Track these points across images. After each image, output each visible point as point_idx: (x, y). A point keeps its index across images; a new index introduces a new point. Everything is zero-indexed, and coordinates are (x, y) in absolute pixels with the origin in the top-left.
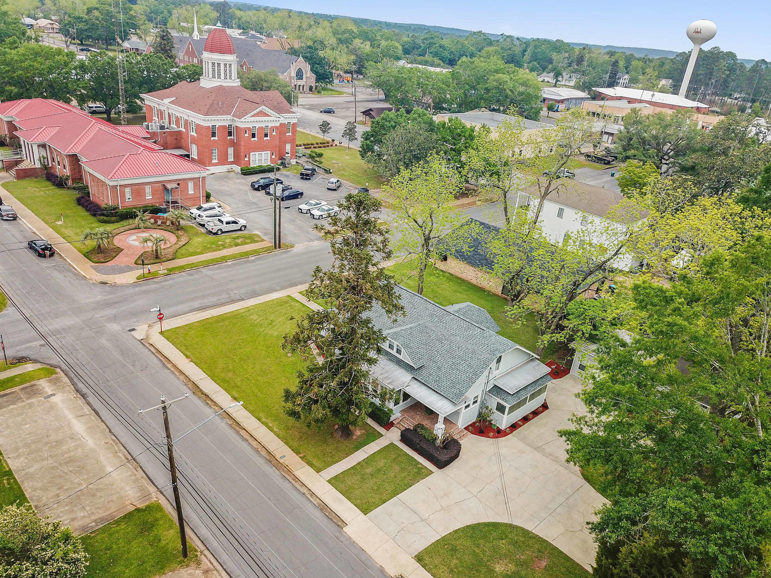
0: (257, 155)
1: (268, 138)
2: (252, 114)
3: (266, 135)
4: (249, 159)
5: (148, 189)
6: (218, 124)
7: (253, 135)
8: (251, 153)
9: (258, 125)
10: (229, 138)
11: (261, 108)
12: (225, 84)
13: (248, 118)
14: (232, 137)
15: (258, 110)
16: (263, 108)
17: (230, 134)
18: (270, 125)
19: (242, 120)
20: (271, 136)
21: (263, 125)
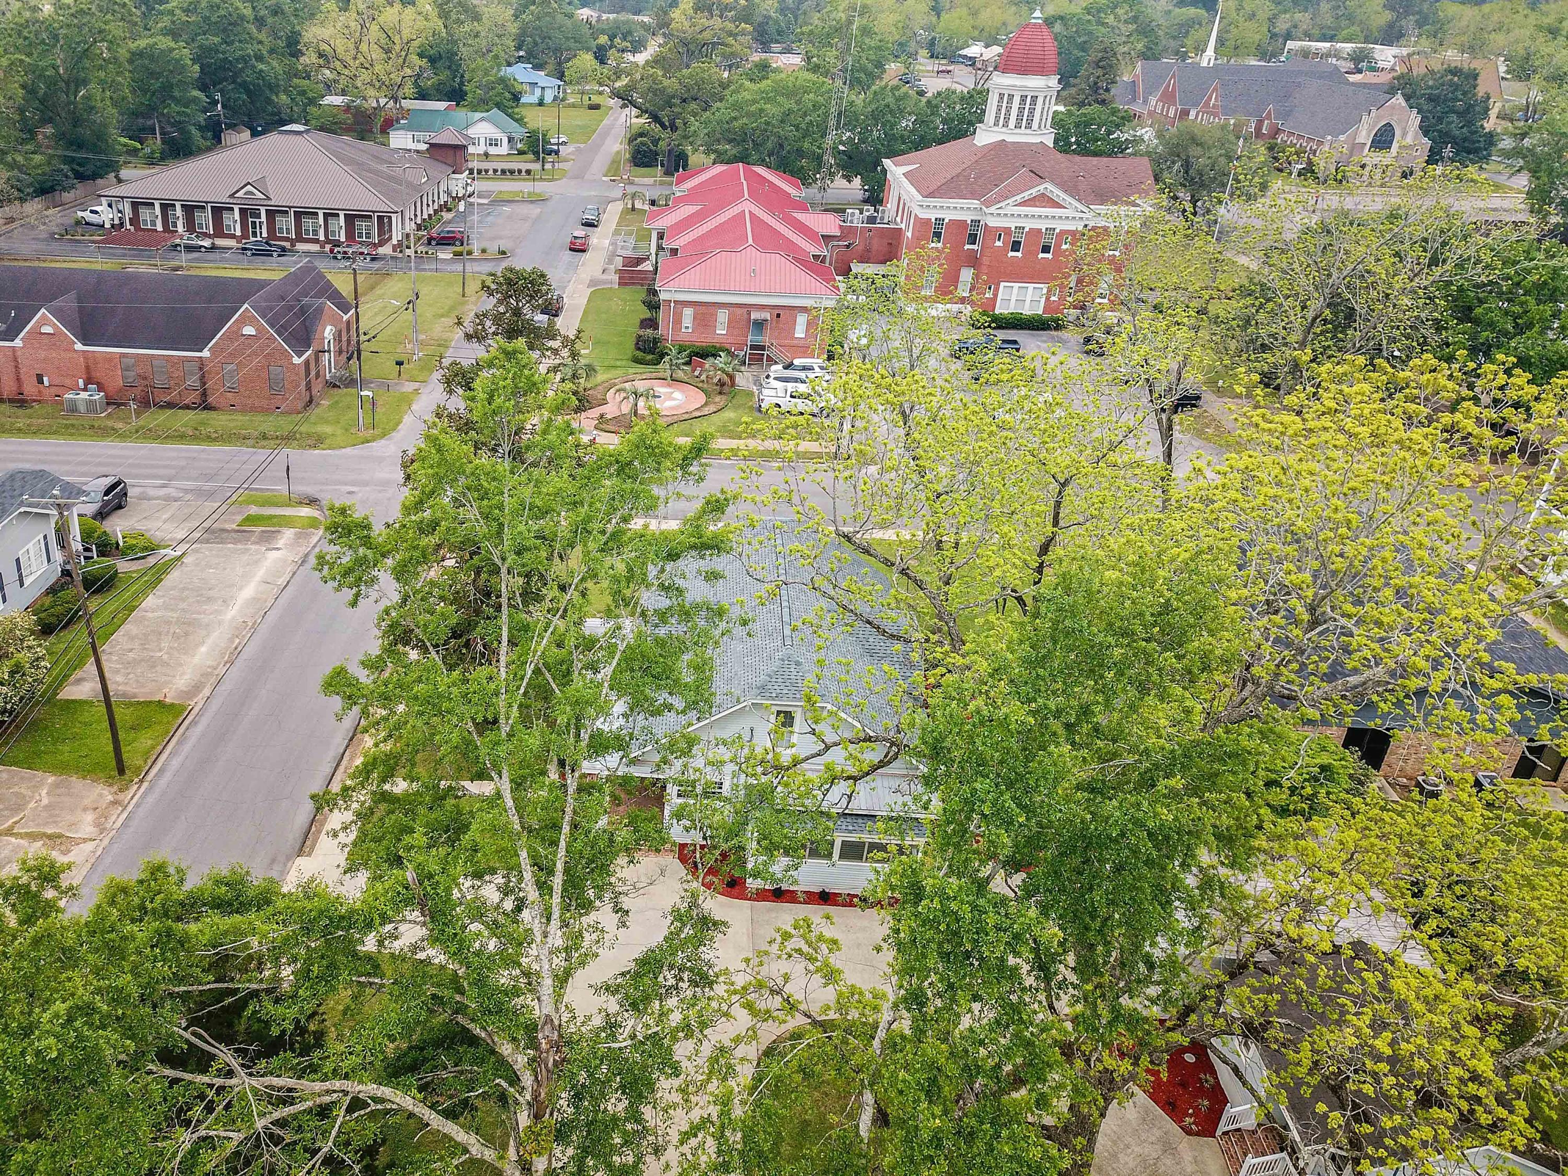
0: (1015, 290)
1: (1049, 256)
2: (1019, 198)
3: (1046, 249)
4: (996, 295)
5: (723, 316)
6: (948, 216)
7: (1016, 246)
8: (1003, 284)
9: (1028, 225)
10: (967, 247)
11: (1041, 187)
12: (1010, 139)
13: (1009, 206)
14: (975, 247)
15: (1034, 192)
16: (1048, 187)
17: (973, 239)
18: (1060, 226)
19: (992, 209)
20: (1058, 252)
21: (1042, 225)
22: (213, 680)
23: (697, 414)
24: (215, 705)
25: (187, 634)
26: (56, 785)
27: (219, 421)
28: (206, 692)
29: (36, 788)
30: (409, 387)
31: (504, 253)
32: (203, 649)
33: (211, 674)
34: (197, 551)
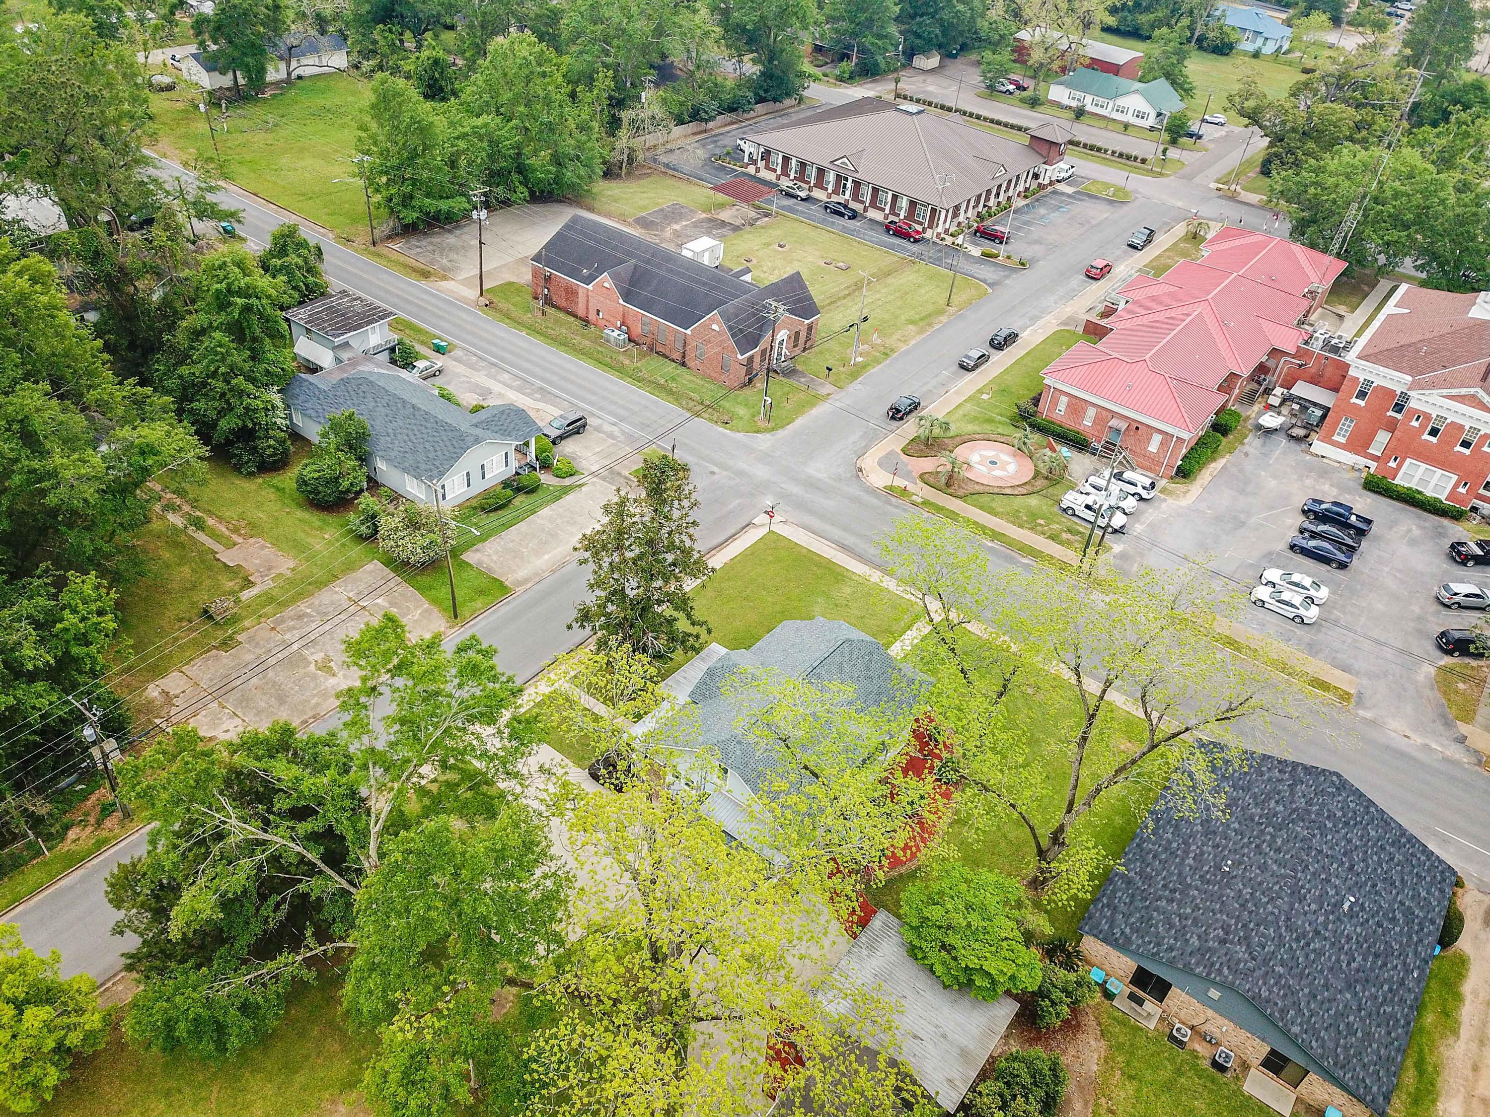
0: (1420, 470)
1: (1467, 451)
2: (1445, 392)
3: (1466, 444)
4: (1399, 466)
5: (1091, 412)
6: (1378, 382)
7: (1434, 432)
8: (1408, 461)
9: (1452, 418)
10: (1390, 413)
11: (1475, 390)
14: (1399, 416)
17: (1399, 408)
18: (1484, 429)
20: (1478, 451)
21: (1469, 423)
22: (537, 580)
23: (1008, 491)
24: (525, 597)
25: (546, 542)
26: (426, 610)
27: (686, 378)
28: (529, 585)
29: (416, 607)
30: (828, 388)
31: (1023, 264)
32: (546, 557)
33: (538, 575)
34: (593, 484)
